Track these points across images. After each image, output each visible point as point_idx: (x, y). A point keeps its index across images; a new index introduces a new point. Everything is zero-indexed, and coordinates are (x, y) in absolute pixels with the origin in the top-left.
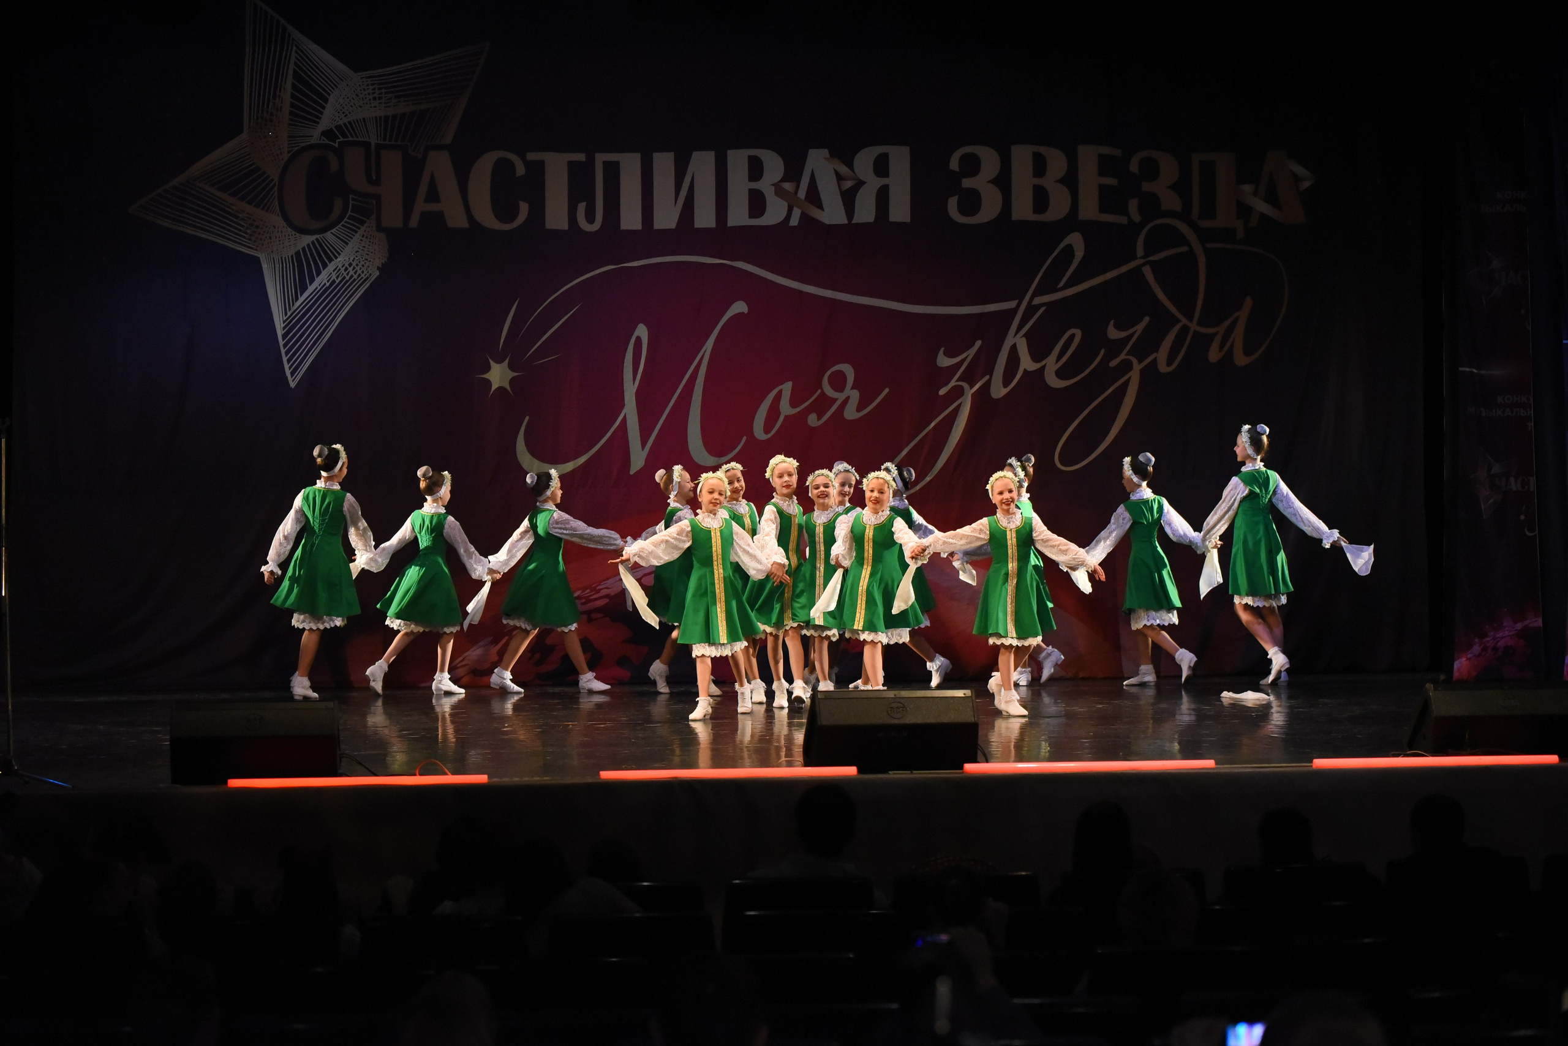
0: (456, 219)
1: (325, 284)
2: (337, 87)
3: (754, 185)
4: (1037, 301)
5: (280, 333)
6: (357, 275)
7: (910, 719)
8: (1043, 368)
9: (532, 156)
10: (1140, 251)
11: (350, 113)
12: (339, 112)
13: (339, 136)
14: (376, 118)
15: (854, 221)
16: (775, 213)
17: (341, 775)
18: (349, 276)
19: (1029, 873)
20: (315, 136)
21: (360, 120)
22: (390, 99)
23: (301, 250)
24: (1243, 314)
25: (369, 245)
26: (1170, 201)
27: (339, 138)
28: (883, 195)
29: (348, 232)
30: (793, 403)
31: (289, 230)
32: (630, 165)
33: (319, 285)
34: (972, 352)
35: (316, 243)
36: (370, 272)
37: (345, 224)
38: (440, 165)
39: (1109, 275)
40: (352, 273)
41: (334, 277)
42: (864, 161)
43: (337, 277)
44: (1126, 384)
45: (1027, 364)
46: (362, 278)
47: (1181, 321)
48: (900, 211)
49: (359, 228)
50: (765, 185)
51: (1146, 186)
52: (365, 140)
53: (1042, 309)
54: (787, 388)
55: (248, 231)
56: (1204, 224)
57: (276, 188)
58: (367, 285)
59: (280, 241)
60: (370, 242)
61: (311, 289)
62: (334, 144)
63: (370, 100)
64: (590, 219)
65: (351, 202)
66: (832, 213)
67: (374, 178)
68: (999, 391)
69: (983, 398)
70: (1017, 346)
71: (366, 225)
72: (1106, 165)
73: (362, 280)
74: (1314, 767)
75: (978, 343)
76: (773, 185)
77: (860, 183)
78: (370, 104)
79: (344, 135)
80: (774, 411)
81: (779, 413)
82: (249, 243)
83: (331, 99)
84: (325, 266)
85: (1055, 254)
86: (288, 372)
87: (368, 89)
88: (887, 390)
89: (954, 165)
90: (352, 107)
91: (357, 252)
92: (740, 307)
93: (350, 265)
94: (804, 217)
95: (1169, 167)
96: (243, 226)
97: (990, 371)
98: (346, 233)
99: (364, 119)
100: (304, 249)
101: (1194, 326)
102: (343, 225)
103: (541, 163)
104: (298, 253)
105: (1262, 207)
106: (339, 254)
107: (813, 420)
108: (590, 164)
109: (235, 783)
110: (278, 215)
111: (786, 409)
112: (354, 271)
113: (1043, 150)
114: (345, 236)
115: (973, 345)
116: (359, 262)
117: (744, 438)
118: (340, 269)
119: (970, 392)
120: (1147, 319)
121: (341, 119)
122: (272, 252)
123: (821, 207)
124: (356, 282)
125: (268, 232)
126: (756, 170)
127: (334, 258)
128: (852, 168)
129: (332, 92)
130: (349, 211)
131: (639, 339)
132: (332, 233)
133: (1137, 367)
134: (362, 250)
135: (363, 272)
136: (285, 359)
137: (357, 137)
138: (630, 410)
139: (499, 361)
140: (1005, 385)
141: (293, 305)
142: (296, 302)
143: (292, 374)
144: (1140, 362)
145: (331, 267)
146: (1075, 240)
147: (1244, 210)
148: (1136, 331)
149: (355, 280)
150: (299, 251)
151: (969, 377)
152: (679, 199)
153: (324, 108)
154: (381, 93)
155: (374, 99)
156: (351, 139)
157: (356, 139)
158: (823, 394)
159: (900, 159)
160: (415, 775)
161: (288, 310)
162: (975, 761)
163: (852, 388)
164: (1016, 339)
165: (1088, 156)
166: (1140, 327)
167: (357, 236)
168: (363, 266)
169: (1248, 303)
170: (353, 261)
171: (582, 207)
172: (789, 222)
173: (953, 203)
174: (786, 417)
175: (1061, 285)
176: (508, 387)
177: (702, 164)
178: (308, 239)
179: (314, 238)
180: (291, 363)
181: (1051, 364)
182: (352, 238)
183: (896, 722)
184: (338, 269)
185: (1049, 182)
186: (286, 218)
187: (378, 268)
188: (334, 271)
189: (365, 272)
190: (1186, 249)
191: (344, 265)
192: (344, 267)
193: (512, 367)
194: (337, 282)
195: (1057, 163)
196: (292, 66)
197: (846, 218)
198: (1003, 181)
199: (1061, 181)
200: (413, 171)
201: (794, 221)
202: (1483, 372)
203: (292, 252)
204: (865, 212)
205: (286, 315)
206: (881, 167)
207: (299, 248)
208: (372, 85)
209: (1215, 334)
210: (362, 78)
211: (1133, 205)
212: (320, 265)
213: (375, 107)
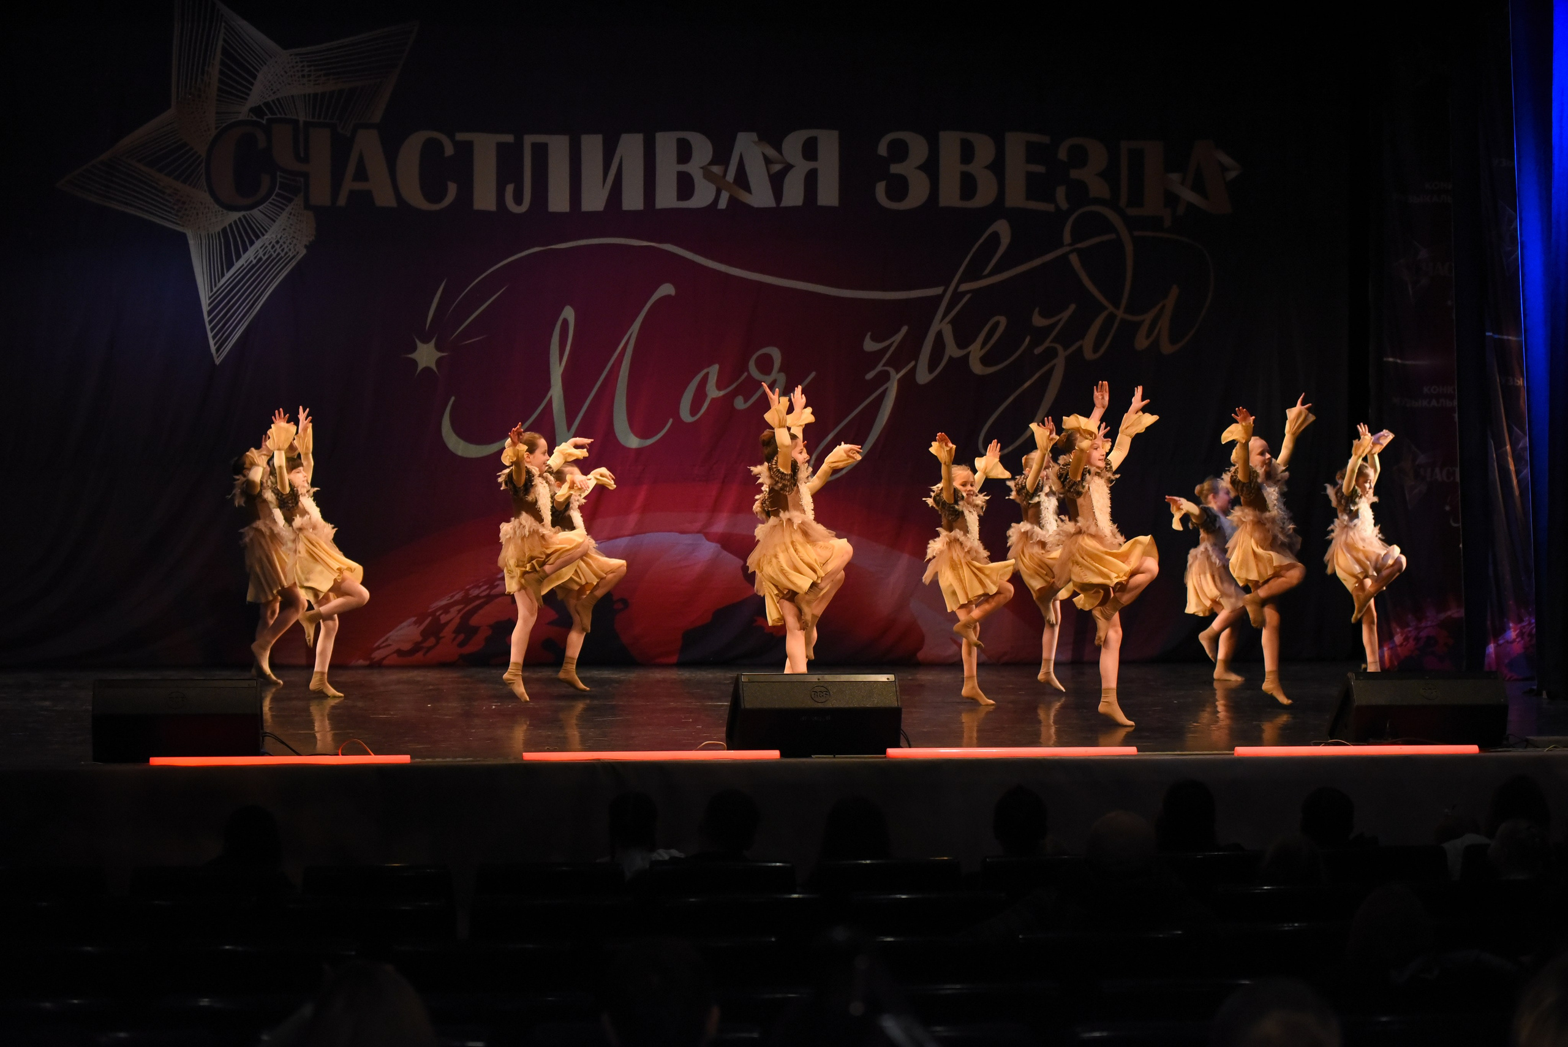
0: (384, 198)
1: (252, 261)
2: (265, 64)
3: (683, 168)
4: (964, 287)
5: (205, 309)
6: (285, 251)
7: (833, 703)
8: (969, 353)
9: (460, 136)
10: (1067, 237)
11: (278, 90)
12: (267, 89)
13: (267, 112)
14: (305, 95)
15: (783, 204)
16: (703, 196)
17: (263, 754)
18: (276, 254)
19: (951, 858)
20: (243, 112)
21: (288, 97)
22: (320, 76)
23: (227, 226)
24: (1170, 302)
25: (297, 223)
26: (1098, 188)
27: (266, 115)
28: (811, 179)
29: (276, 210)
30: (719, 387)
31: (216, 206)
32: (558, 147)
33: (246, 262)
34: (898, 338)
35: (243, 219)
36: (297, 250)
37: (273, 202)
38: (368, 144)
39: (1037, 262)
40: (279, 250)
41: (261, 255)
42: (793, 144)
43: (264, 255)
44: (1050, 372)
45: (952, 350)
46: (289, 256)
47: (1105, 308)
48: (828, 195)
49: (287, 206)
50: (694, 168)
51: (1075, 174)
52: (295, 117)
53: (968, 296)
54: (714, 370)
55: (176, 207)
56: (1132, 212)
57: (203, 164)
58: (294, 263)
59: (206, 217)
60: (297, 220)
61: (237, 265)
62: (261, 121)
63: (299, 77)
64: (518, 200)
65: (279, 179)
66: (760, 196)
67: (302, 155)
68: (923, 377)
69: (908, 384)
70: (943, 332)
71: (292, 204)
72: (1033, 153)
73: (288, 259)
74: (1236, 755)
75: (904, 329)
76: (702, 168)
77: (788, 167)
78: (299, 81)
79: (273, 113)
80: (700, 394)
81: (705, 396)
82: (176, 219)
83: (260, 76)
84: (252, 243)
85: (981, 241)
86: (213, 349)
87: (297, 66)
88: (813, 374)
89: (882, 150)
90: (280, 83)
91: (284, 229)
92: (667, 289)
93: (277, 242)
94: (733, 201)
95: (1097, 155)
96: (170, 202)
97: (916, 357)
98: (271, 209)
99: (292, 96)
100: (230, 225)
101: (1120, 314)
102: (270, 203)
103: (469, 145)
104: (224, 230)
105: (1189, 196)
106: (266, 231)
107: (740, 404)
108: (519, 145)
109: (157, 761)
110: (205, 191)
111: (713, 392)
112: (282, 248)
113: (970, 136)
114: (272, 213)
115: (899, 330)
116: (287, 239)
117: (671, 421)
118: (267, 247)
119: (896, 377)
120: (1073, 307)
121: (269, 96)
122: (199, 228)
123: (748, 190)
124: (283, 260)
125: (195, 208)
126: (684, 153)
127: (260, 234)
128: (781, 153)
129: (259, 67)
130: (277, 188)
131: (565, 322)
132: (259, 210)
133: (1062, 354)
134: (290, 228)
135: (290, 250)
136: (210, 335)
137: (285, 114)
138: (556, 392)
139: (426, 341)
140: (931, 370)
141: (219, 281)
142: (222, 278)
143: (218, 350)
144: (1066, 348)
145: (258, 244)
146: (1002, 228)
147: (1171, 199)
148: (1060, 320)
149: (282, 258)
150: (225, 228)
151: (896, 362)
152: (606, 183)
153: (252, 84)
154: (310, 71)
155: (303, 76)
156: (279, 116)
157: (283, 116)
158: (750, 376)
159: (829, 143)
160: (338, 755)
161: (213, 287)
162: (898, 746)
163: (781, 370)
164: (941, 325)
165: (1016, 143)
166: (1066, 315)
167: (284, 215)
168: (290, 244)
169: (1175, 291)
170: (282, 236)
171: (510, 189)
172: (717, 204)
173: (880, 189)
174: (713, 400)
175: (986, 272)
176: (435, 368)
177: (631, 146)
178: (235, 216)
179: (240, 214)
180: (215, 341)
181: (976, 351)
182: (279, 216)
183: (820, 705)
184: (265, 245)
185: (978, 168)
186: (213, 194)
187: (306, 246)
188: (261, 248)
189: (292, 250)
190: (1113, 236)
191: (271, 242)
192: (271, 245)
193: (438, 348)
194: (264, 258)
195: (984, 148)
196: (221, 43)
197: (774, 202)
198: (931, 168)
199: (987, 167)
200: (341, 148)
201: (723, 204)
202: (1407, 362)
203: (219, 229)
204: (793, 195)
205: (212, 291)
206: (810, 150)
207: (226, 224)
208: (302, 62)
209: (1144, 320)
210: (291, 55)
211: (1061, 192)
212: (247, 242)
213: (304, 84)
